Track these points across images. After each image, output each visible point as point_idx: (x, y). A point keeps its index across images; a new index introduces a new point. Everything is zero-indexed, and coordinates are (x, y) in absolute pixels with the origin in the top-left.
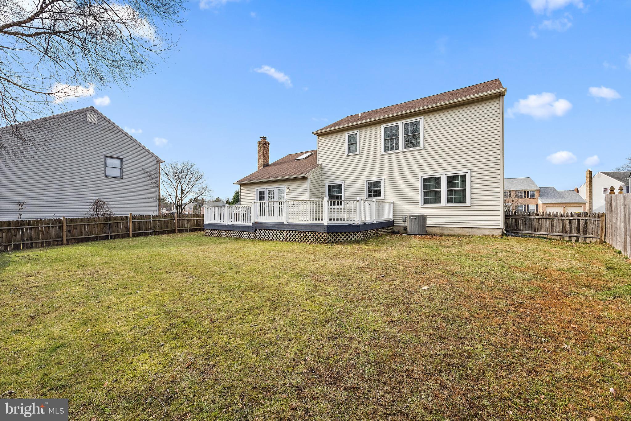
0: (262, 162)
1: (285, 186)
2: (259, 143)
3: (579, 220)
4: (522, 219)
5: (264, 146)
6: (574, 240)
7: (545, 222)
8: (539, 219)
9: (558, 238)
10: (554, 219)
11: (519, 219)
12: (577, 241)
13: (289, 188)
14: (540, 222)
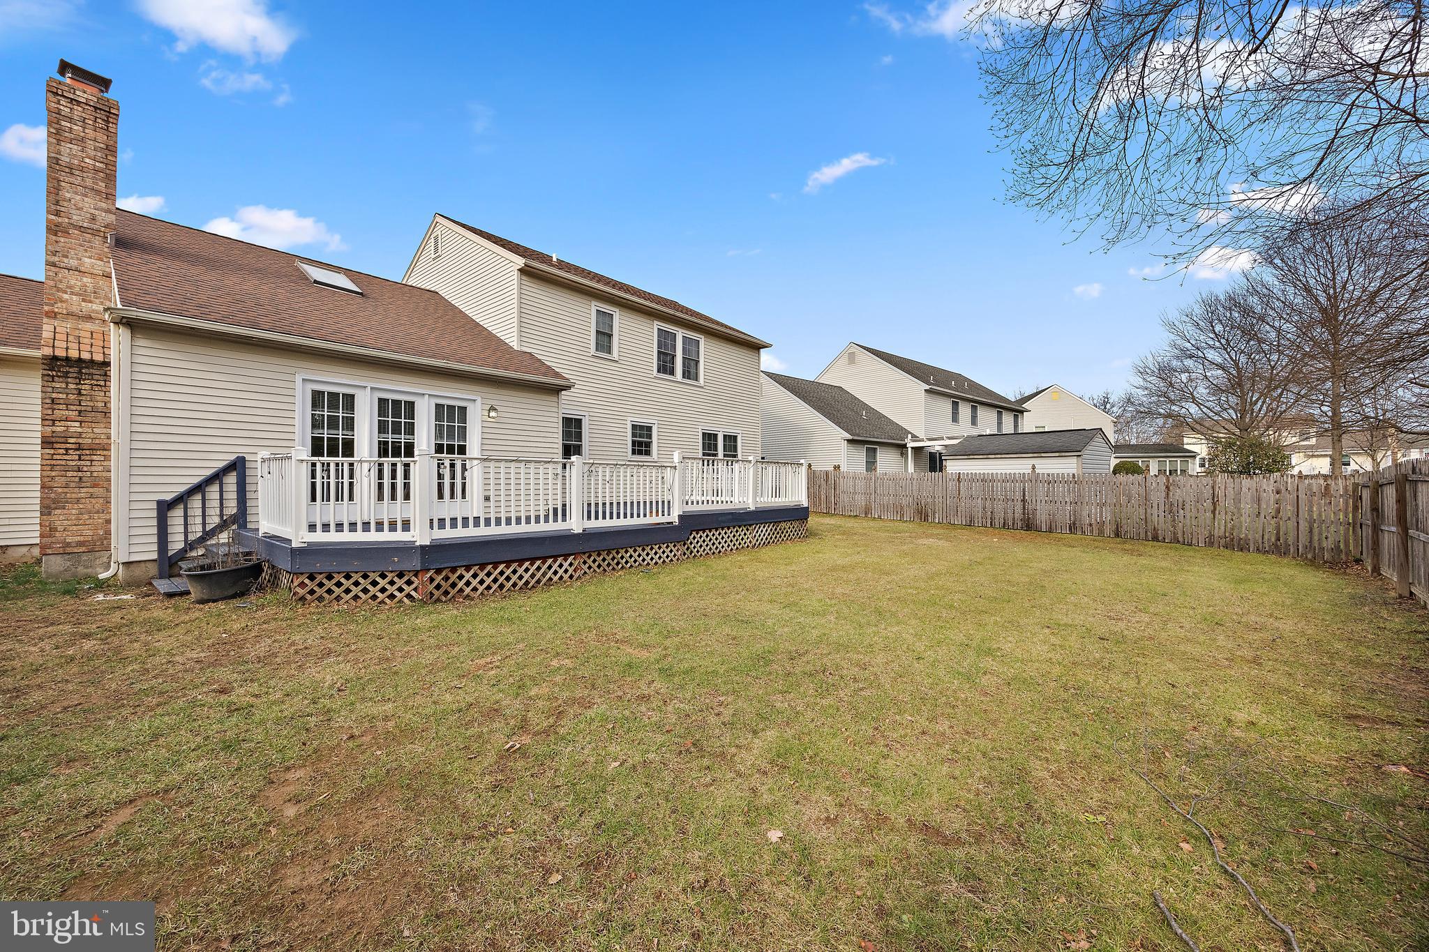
0: (97, 209)
1: (474, 399)
13: (494, 409)
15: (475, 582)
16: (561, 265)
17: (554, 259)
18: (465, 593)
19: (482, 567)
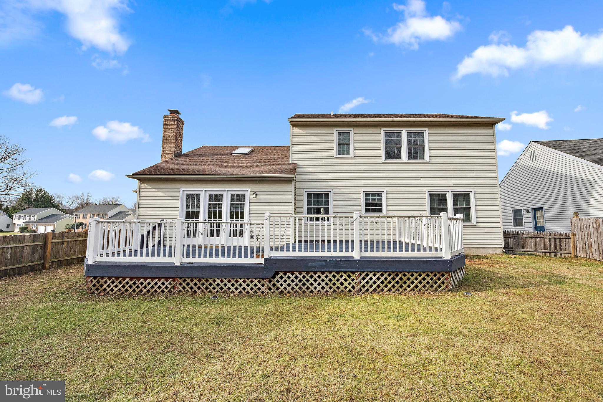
0: (171, 148)
1: (249, 190)
2: (166, 118)
3: (555, 239)
4: (512, 238)
5: (177, 125)
6: (553, 255)
7: (530, 240)
8: (526, 238)
9: (541, 254)
10: (537, 238)
11: (509, 238)
12: (555, 256)
13: (255, 193)
14: (527, 240)
15: (112, 286)
16: (335, 116)
17: (332, 114)
18: (107, 291)
19: (117, 278)
